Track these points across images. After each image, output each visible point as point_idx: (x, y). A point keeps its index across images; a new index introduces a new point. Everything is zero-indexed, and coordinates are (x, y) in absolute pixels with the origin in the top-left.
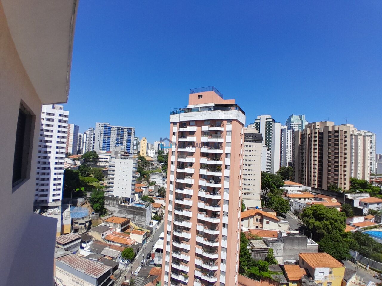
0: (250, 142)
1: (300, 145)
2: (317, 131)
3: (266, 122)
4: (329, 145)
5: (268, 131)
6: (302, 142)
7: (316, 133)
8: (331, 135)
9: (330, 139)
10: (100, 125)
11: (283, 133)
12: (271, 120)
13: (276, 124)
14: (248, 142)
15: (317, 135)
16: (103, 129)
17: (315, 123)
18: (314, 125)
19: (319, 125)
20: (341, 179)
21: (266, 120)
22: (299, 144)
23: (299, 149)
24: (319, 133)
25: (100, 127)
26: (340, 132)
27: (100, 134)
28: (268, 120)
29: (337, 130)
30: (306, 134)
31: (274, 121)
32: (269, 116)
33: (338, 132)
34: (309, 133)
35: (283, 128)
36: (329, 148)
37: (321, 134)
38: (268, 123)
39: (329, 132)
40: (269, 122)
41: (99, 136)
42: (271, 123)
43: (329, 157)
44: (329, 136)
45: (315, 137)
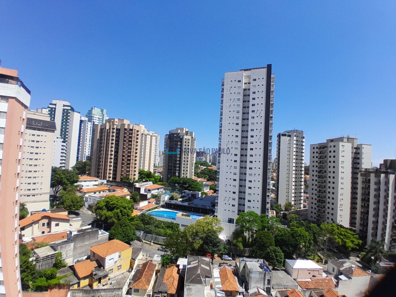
0: (39, 130)
1: (98, 139)
2: (115, 127)
3: (64, 110)
4: (124, 141)
5: (64, 120)
6: (101, 136)
7: (114, 129)
8: (126, 132)
9: (126, 135)
11: (82, 125)
12: (69, 108)
13: (75, 113)
14: (35, 130)
15: (115, 131)
17: (114, 119)
18: (113, 121)
19: (117, 121)
20: (132, 171)
21: (64, 107)
22: (98, 138)
23: (98, 143)
24: (117, 129)
26: (133, 130)
28: (65, 108)
29: (131, 128)
30: (105, 128)
31: (72, 109)
32: (67, 103)
33: (132, 130)
34: (108, 128)
35: (83, 119)
36: (124, 144)
37: (118, 130)
38: (65, 111)
39: (125, 129)
40: (67, 110)
42: (69, 111)
43: (123, 152)
44: (125, 133)
45: (113, 132)
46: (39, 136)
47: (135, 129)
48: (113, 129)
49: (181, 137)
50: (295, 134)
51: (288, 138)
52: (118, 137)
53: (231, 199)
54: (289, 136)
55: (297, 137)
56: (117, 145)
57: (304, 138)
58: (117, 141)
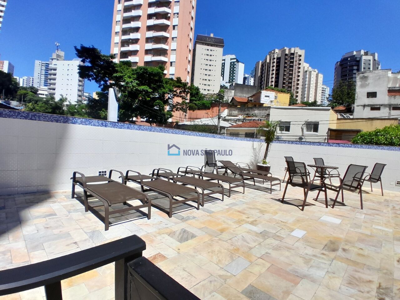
0: (212, 46)
2: (276, 57)
3: (231, 63)
4: (285, 67)
5: (232, 72)
6: (262, 72)
7: (275, 58)
8: (287, 58)
9: (286, 61)
10: (40, 64)
11: (246, 81)
12: (235, 60)
13: (240, 63)
14: (209, 45)
15: (275, 60)
16: (44, 69)
17: (274, 51)
18: (273, 53)
19: (278, 52)
21: (231, 60)
22: (259, 75)
23: (259, 79)
24: (278, 58)
25: (40, 66)
26: (295, 54)
27: (40, 75)
28: (232, 61)
29: (293, 52)
30: (266, 61)
31: (238, 61)
32: (234, 56)
33: (293, 54)
34: (268, 61)
35: (246, 76)
36: (284, 70)
38: (232, 63)
39: (286, 55)
40: (234, 62)
41: (39, 77)
42: (235, 63)
43: (284, 79)
45: (273, 63)
46: (211, 50)
47: (297, 52)
49: (358, 59)
52: (278, 66)
56: (278, 74)
58: (278, 70)
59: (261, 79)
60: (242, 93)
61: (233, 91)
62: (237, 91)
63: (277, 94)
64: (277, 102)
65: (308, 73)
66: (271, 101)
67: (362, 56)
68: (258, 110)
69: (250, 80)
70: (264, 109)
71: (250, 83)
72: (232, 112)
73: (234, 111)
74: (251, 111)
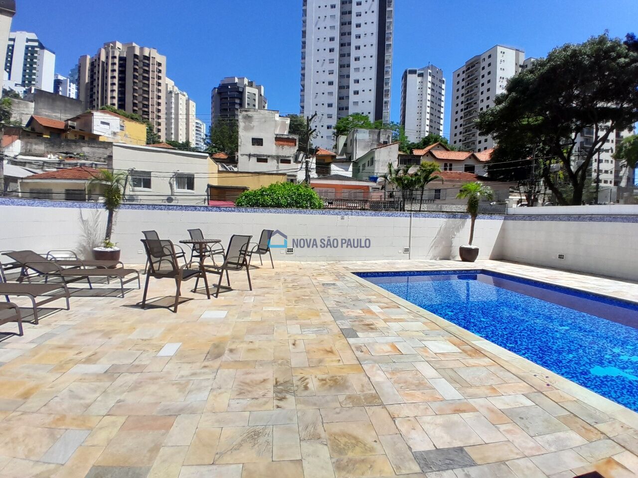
1: (88, 83)
2: (117, 54)
4: (135, 77)
6: (92, 76)
8: (137, 62)
9: (137, 67)
11: (61, 89)
15: (117, 61)
17: (114, 43)
18: (112, 47)
22: (87, 81)
23: (87, 89)
24: (121, 59)
26: (151, 59)
29: (147, 54)
30: (99, 59)
33: (148, 58)
34: (103, 58)
35: (60, 77)
36: (134, 83)
39: (136, 56)
42: (36, 49)
43: (135, 97)
44: (135, 63)
45: (114, 64)
47: (154, 56)
48: (114, 57)
49: (241, 90)
50: (431, 72)
51: (420, 79)
52: (122, 72)
53: (325, 117)
54: (421, 75)
55: (433, 77)
56: (122, 86)
57: (444, 83)
58: (122, 79)
59: (92, 89)
60: (53, 110)
61: (32, 105)
62: (41, 105)
63: (123, 121)
64: (125, 135)
65: (173, 95)
66: (115, 134)
67: (245, 86)
68: (88, 146)
69: (68, 88)
70: (102, 146)
71: (68, 92)
72: (31, 146)
73: (36, 144)
74: (74, 147)
